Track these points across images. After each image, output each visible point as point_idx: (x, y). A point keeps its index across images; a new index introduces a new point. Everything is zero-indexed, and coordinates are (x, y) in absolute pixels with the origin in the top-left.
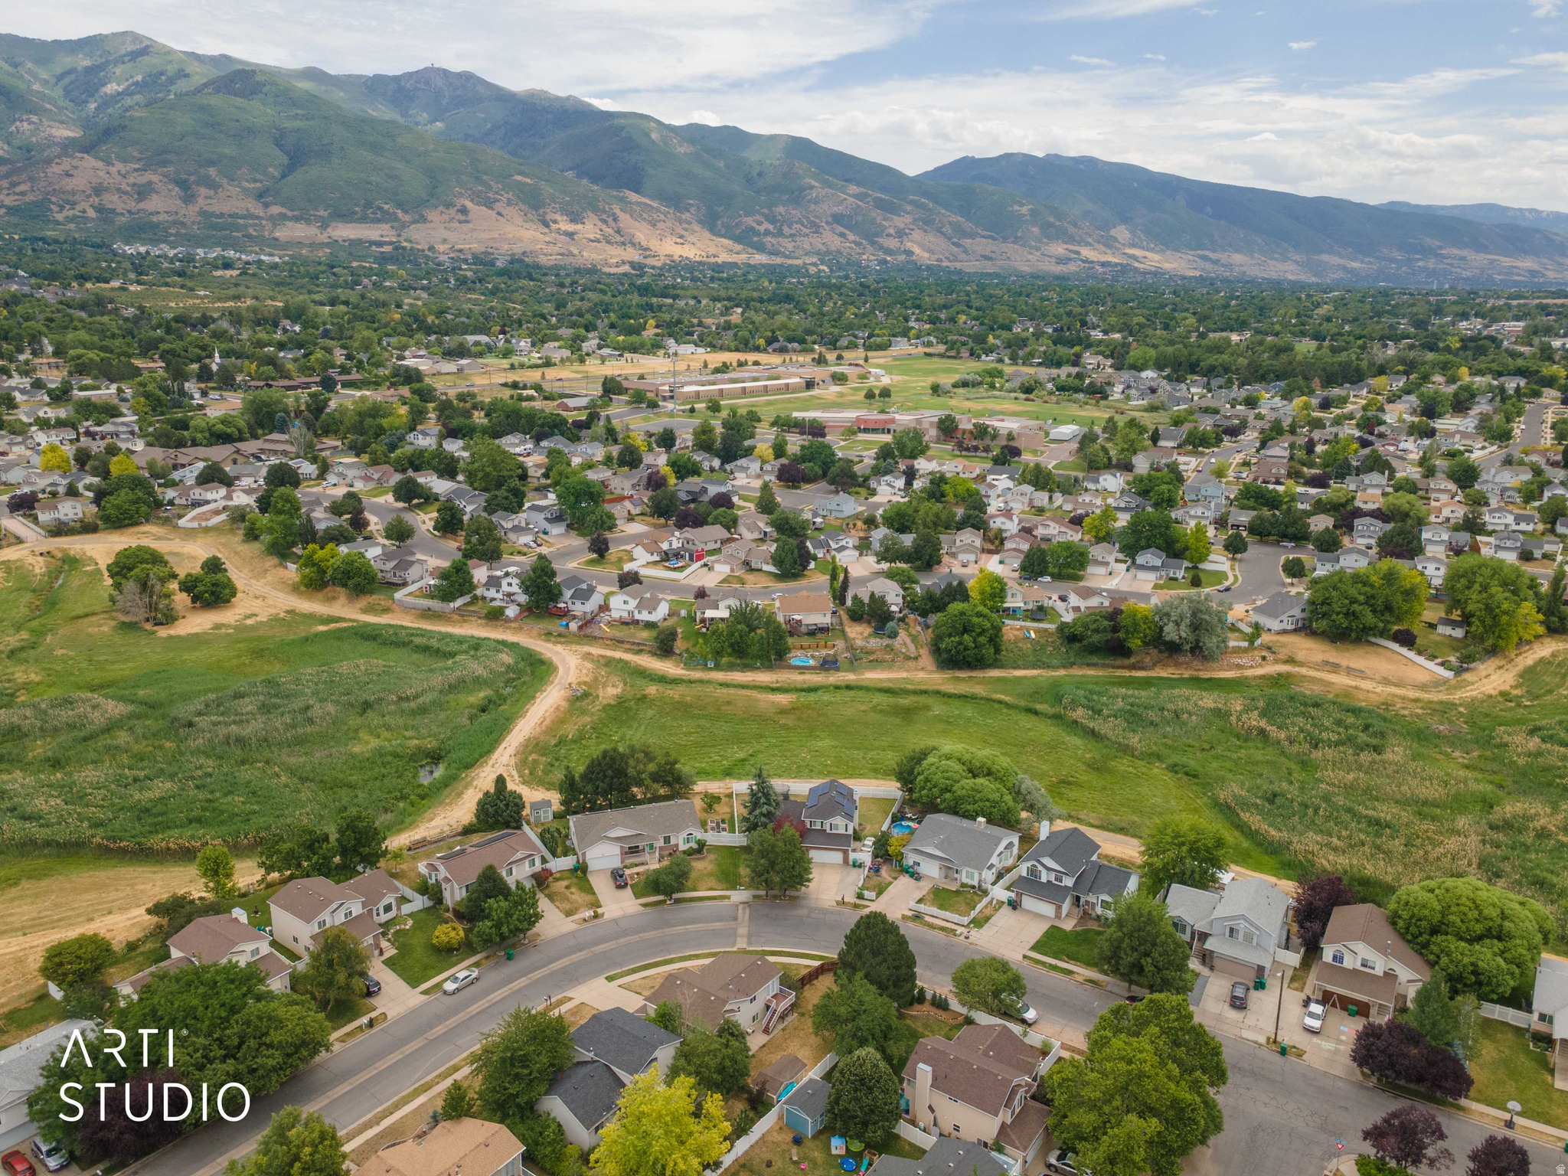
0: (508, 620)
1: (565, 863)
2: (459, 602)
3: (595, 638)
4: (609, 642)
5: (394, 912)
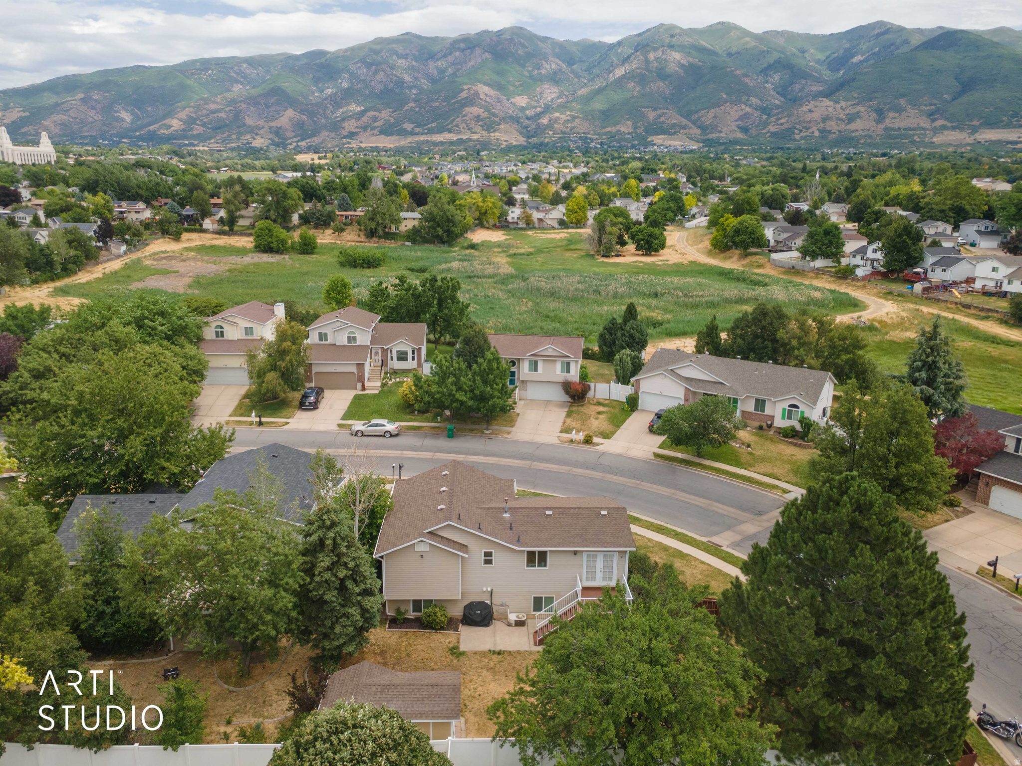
1: (620, 392)
2: (819, 263)
3: (938, 300)
4: (953, 306)
5: (410, 364)
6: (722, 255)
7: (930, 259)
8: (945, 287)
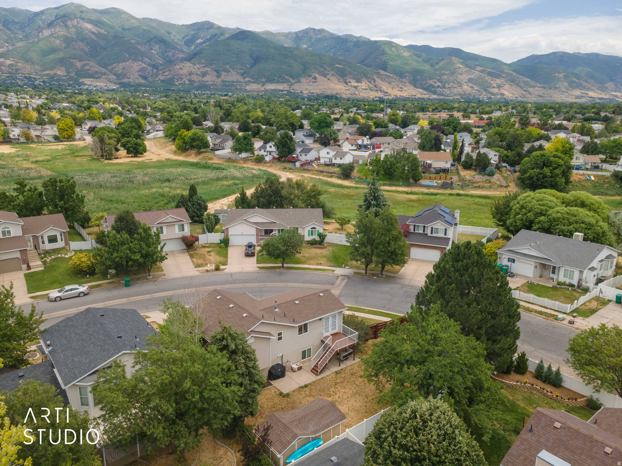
0: (266, 162)
1: (215, 237)
2: (244, 155)
3: (308, 170)
4: (316, 172)
5: (60, 244)
6: (184, 154)
7: (299, 150)
8: (309, 163)
